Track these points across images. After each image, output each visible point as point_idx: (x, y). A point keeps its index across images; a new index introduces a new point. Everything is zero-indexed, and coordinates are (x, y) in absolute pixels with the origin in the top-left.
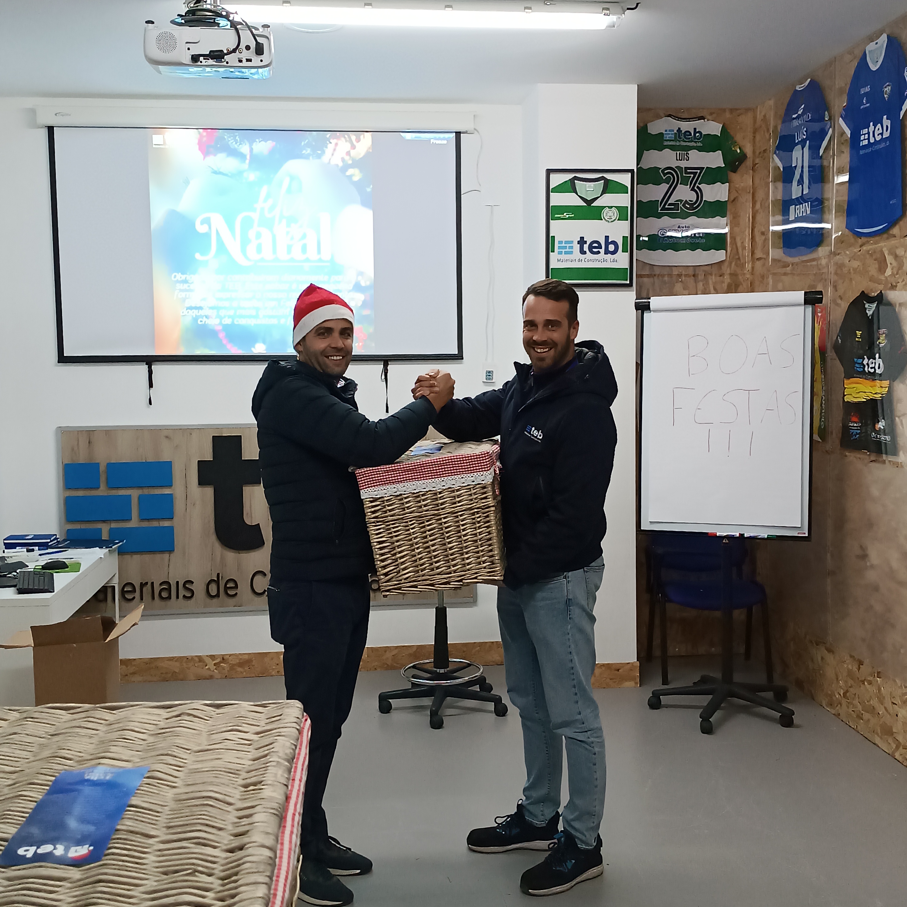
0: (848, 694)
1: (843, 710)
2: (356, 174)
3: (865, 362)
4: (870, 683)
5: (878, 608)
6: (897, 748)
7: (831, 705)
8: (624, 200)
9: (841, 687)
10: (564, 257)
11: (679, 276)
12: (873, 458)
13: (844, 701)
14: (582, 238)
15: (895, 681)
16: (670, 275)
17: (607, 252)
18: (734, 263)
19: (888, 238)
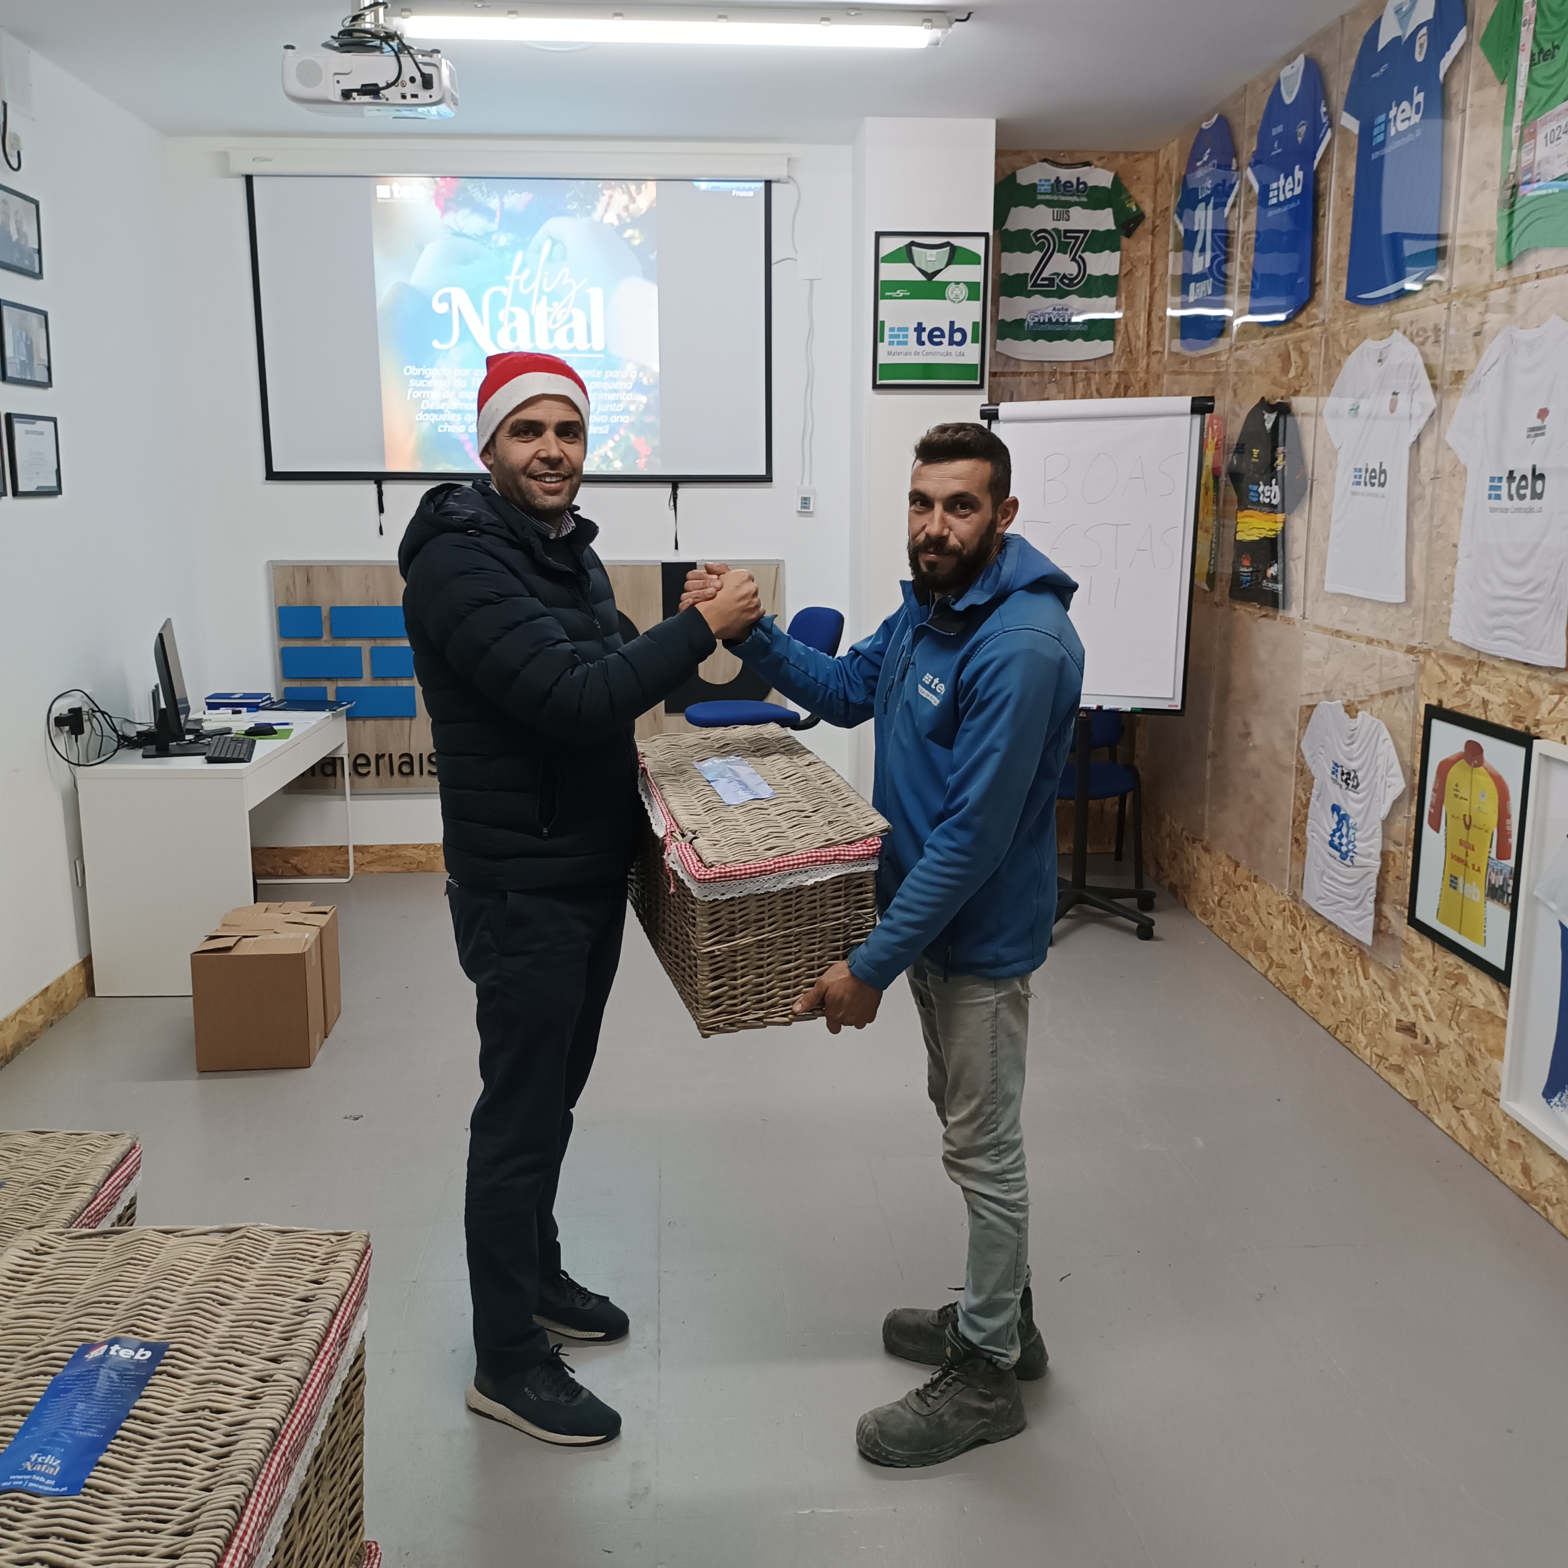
0: (1222, 902)
1: (1216, 921)
2: (635, 236)
3: (1260, 490)
4: (1246, 889)
5: (1259, 798)
6: (1270, 966)
7: (1204, 914)
8: (974, 273)
9: (1215, 894)
10: (895, 348)
11: (1053, 374)
12: (1263, 613)
13: (1218, 911)
14: (920, 324)
15: (1271, 886)
16: (1041, 373)
17: (952, 342)
18: (1124, 358)
19: (1294, 328)
